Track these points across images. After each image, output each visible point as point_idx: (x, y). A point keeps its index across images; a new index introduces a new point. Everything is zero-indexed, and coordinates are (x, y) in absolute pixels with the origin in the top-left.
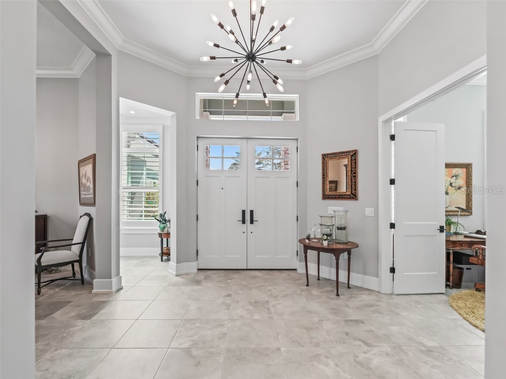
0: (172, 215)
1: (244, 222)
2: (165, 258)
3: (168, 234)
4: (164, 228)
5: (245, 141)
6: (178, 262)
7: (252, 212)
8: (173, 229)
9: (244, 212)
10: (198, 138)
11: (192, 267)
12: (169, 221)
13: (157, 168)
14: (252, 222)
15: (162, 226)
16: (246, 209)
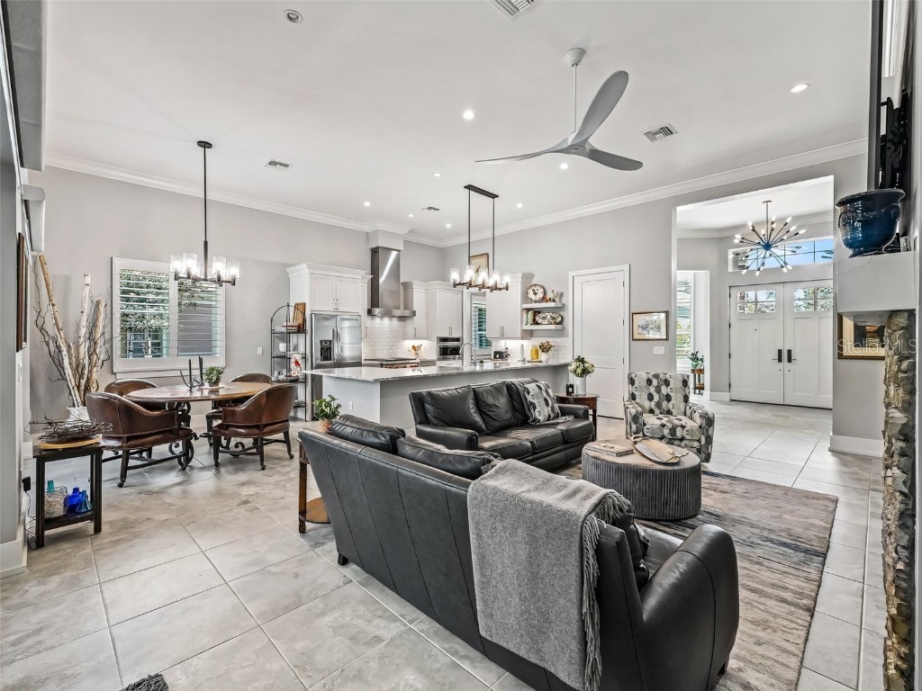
0: (705, 352)
1: (780, 360)
2: (697, 391)
3: (701, 371)
4: (696, 365)
5: (781, 286)
6: (711, 390)
7: (789, 352)
8: (707, 365)
9: (780, 352)
10: (730, 287)
11: (726, 396)
12: (702, 360)
13: (688, 305)
14: (790, 360)
15: (695, 363)
16: (782, 348)
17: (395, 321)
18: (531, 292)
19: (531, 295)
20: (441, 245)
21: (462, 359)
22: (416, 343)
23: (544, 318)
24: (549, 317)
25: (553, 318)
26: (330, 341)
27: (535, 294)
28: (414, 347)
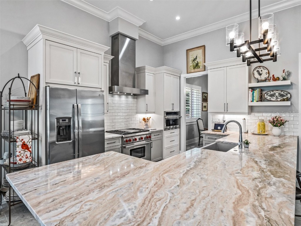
17: (130, 99)
18: (255, 72)
19: (257, 75)
20: (163, 43)
21: (180, 128)
22: (146, 116)
23: (272, 96)
24: (277, 94)
25: (282, 96)
26: (69, 119)
27: (260, 74)
28: (144, 119)
